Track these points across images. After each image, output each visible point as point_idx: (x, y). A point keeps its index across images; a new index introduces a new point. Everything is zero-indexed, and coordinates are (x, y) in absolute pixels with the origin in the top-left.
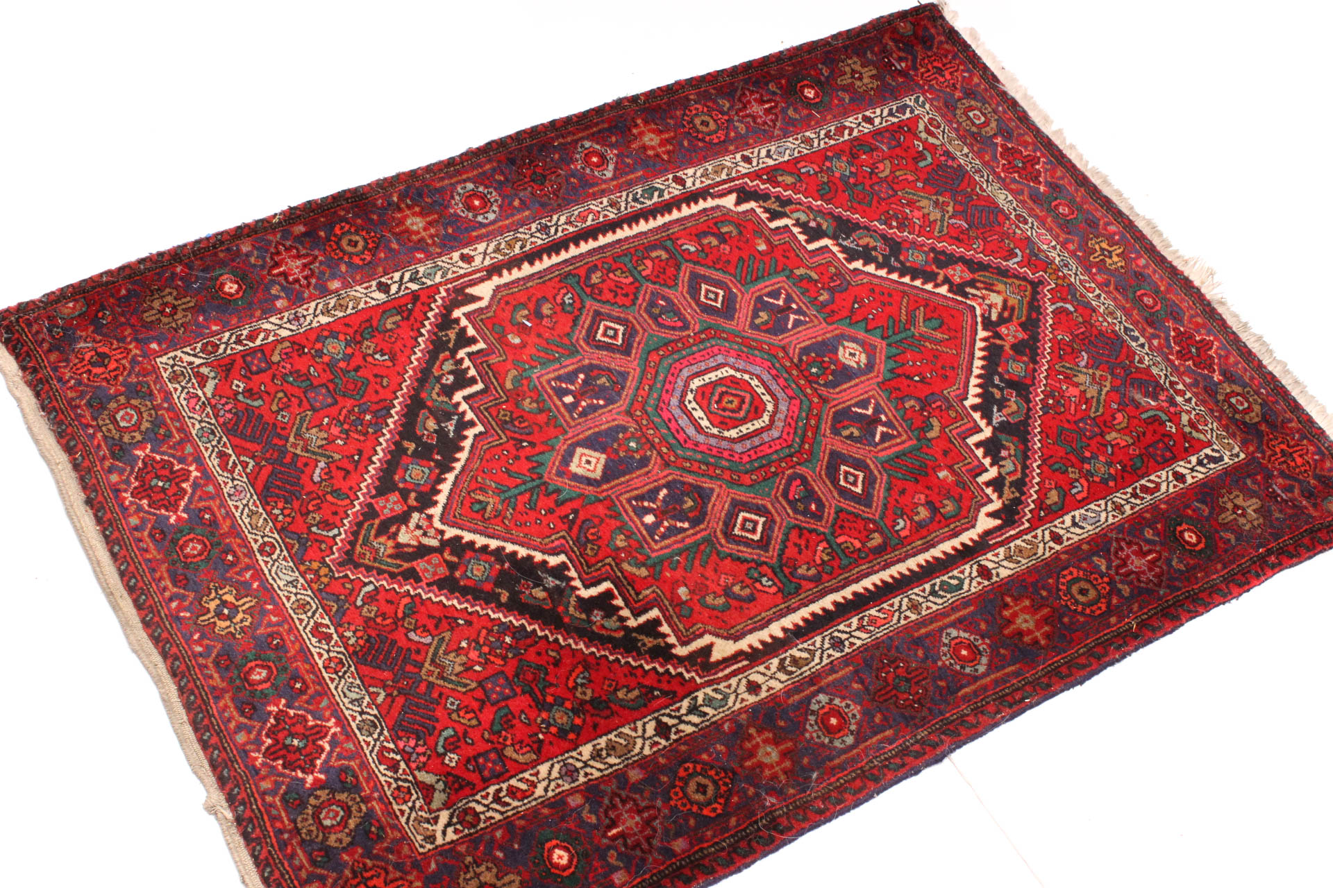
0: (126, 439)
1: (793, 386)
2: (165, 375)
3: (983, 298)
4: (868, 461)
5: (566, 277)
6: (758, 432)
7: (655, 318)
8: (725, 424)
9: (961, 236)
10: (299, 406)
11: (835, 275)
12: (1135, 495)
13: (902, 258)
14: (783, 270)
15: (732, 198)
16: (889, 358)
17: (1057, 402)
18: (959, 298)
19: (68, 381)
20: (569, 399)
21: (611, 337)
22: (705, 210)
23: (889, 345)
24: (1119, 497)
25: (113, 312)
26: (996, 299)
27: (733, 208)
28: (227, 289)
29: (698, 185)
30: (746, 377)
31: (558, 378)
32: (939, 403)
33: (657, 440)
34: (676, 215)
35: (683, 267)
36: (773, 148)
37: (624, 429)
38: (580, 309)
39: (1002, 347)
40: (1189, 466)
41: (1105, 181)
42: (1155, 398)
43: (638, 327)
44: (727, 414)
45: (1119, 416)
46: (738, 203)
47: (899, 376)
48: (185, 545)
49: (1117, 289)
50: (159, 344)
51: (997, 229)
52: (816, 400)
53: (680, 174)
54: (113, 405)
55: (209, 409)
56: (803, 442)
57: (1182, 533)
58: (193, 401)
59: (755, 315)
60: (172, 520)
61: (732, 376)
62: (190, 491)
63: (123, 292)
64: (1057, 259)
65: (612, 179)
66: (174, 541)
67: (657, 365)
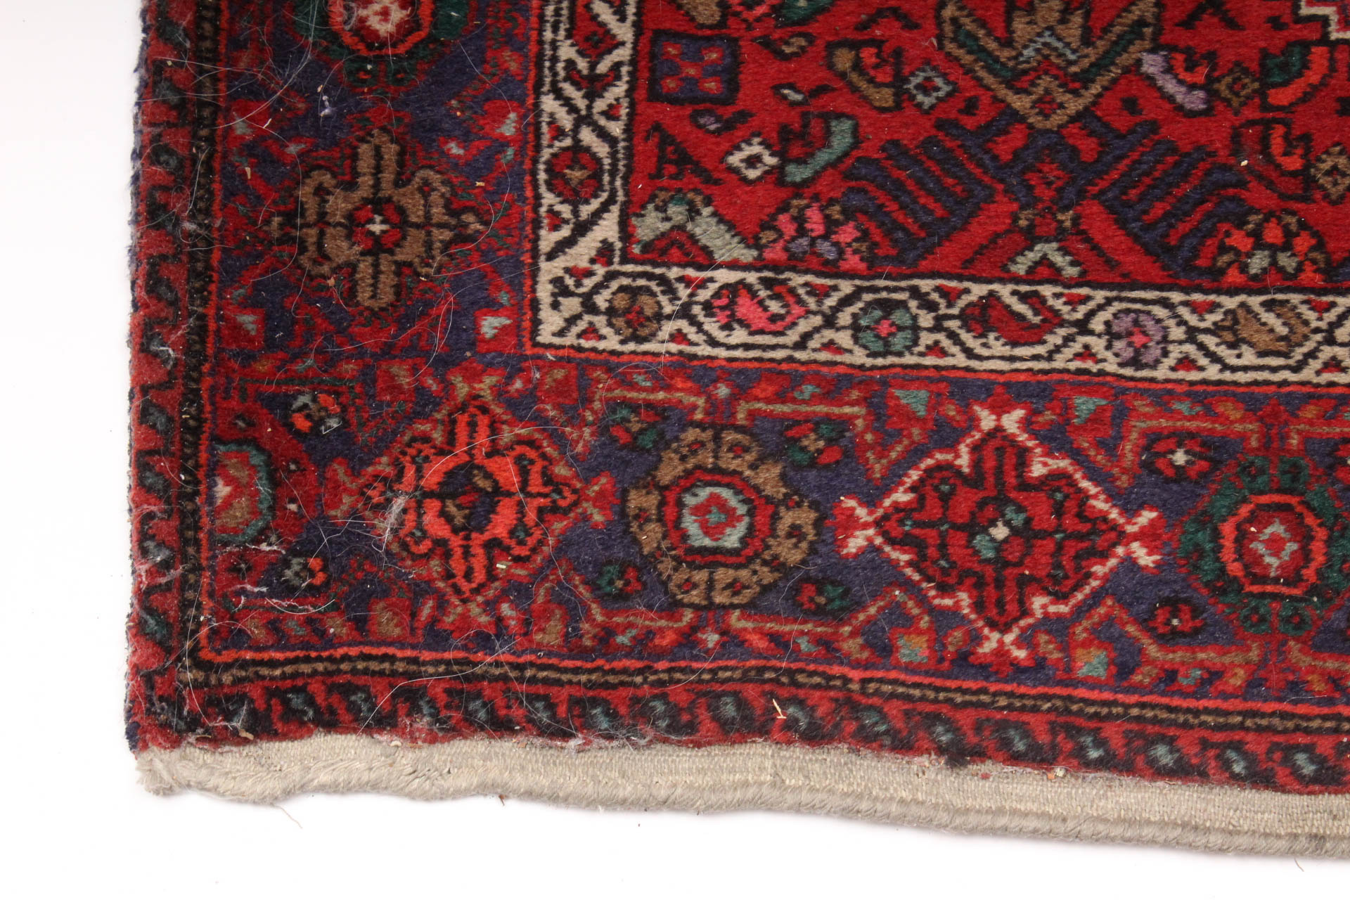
0: (791, 554)
2: (612, 342)
10: (911, 26)
19: (500, 621)
25: (303, 379)
28: (385, 29)
48: (1252, 563)
50: (493, 307)
54: (650, 536)
55: (797, 280)
58: (744, 307)
60: (1144, 558)
62: (1064, 463)
63: (248, 321)
66: (1223, 585)
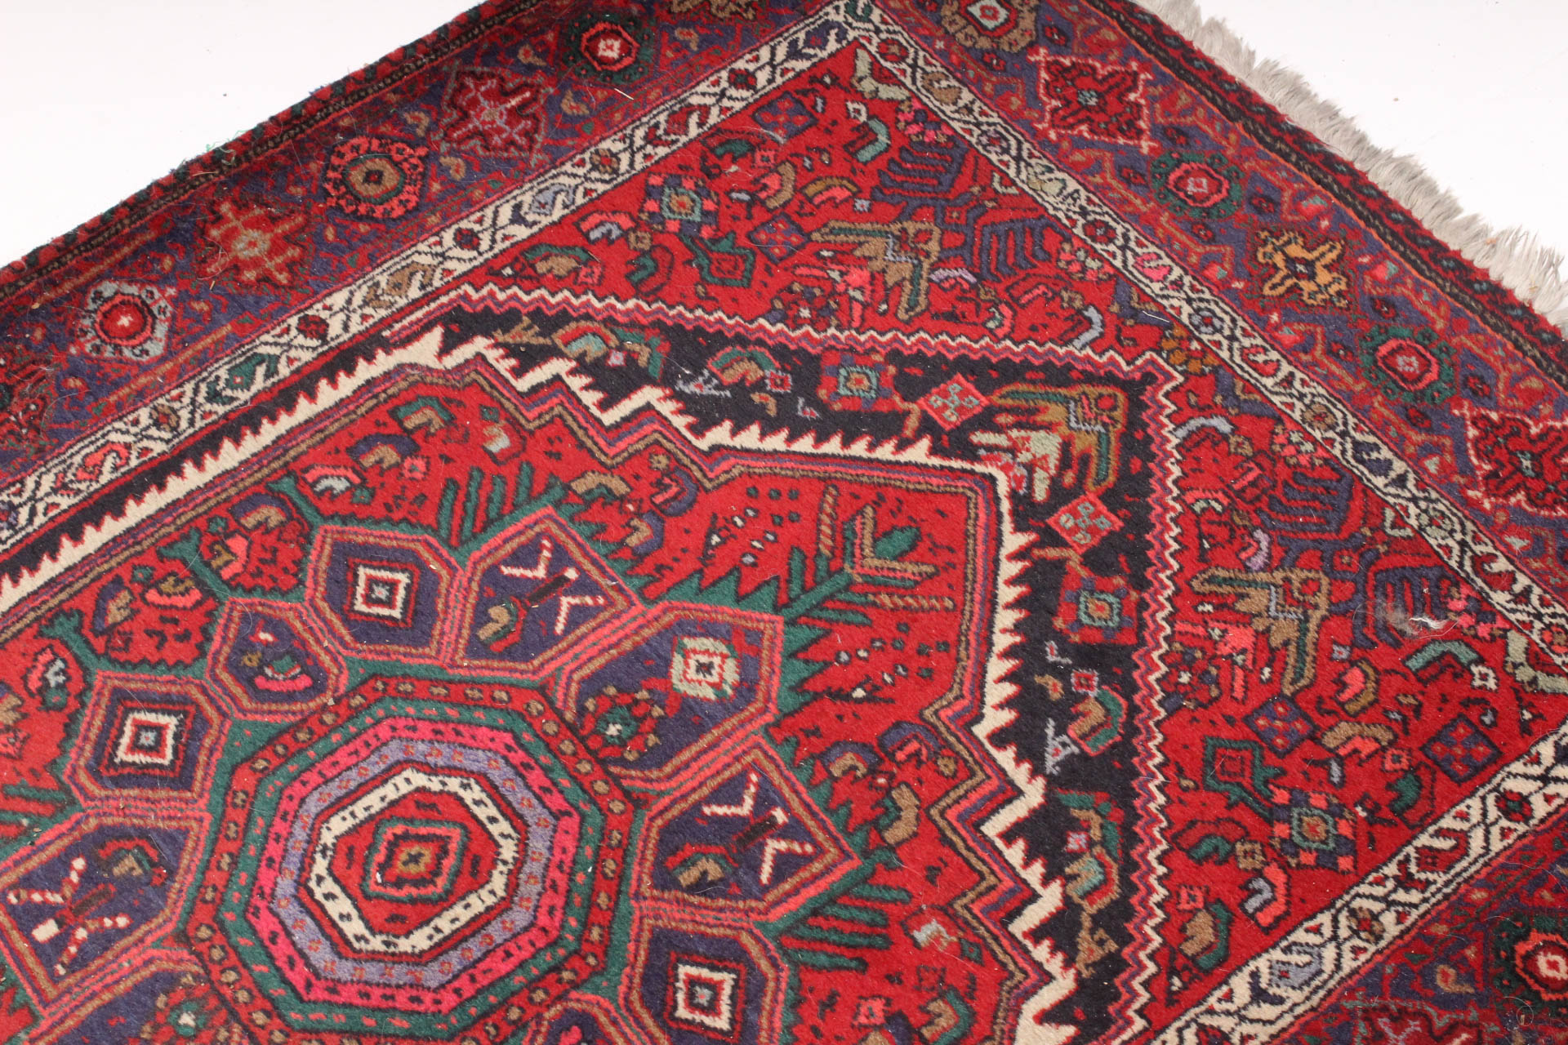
1: (564, 782)
3: (1013, 450)
4: (745, 939)
5: (51, 623)
6: (478, 924)
7: (247, 679)
8: (400, 921)
9: (960, 307)
11: (668, 472)
12: (1405, 881)
13: (822, 393)
14: (549, 487)
15: (435, 337)
16: (793, 655)
17: (1201, 675)
18: (956, 464)
20: (46, 931)
21: (148, 750)
22: (370, 383)
23: (792, 623)
24: (1366, 896)
26: (1045, 445)
27: (434, 364)
29: (356, 327)
30: (454, 784)
31: (28, 882)
32: (913, 746)
33: (243, 996)
34: (305, 410)
35: (317, 536)
36: (527, 198)
37: (169, 981)
38: (81, 695)
39: (1060, 564)
40: (1536, 770)
41: (1298, 91)
42: (1437, 608)
43: (210, 711)
44: (409, 891)
45: (1354, 677)
46: (445, 350)
47: (817, 696)
49: (1330, 352)
51: (1042, 269)
52: (617, 807)
53: (317, 310)
56: (586, 925)
57: (1530, 958)
59: (481, 617)
61: (421, 790)
64: (1187, 310)
65: (162, 359)
67: (251, 797)
